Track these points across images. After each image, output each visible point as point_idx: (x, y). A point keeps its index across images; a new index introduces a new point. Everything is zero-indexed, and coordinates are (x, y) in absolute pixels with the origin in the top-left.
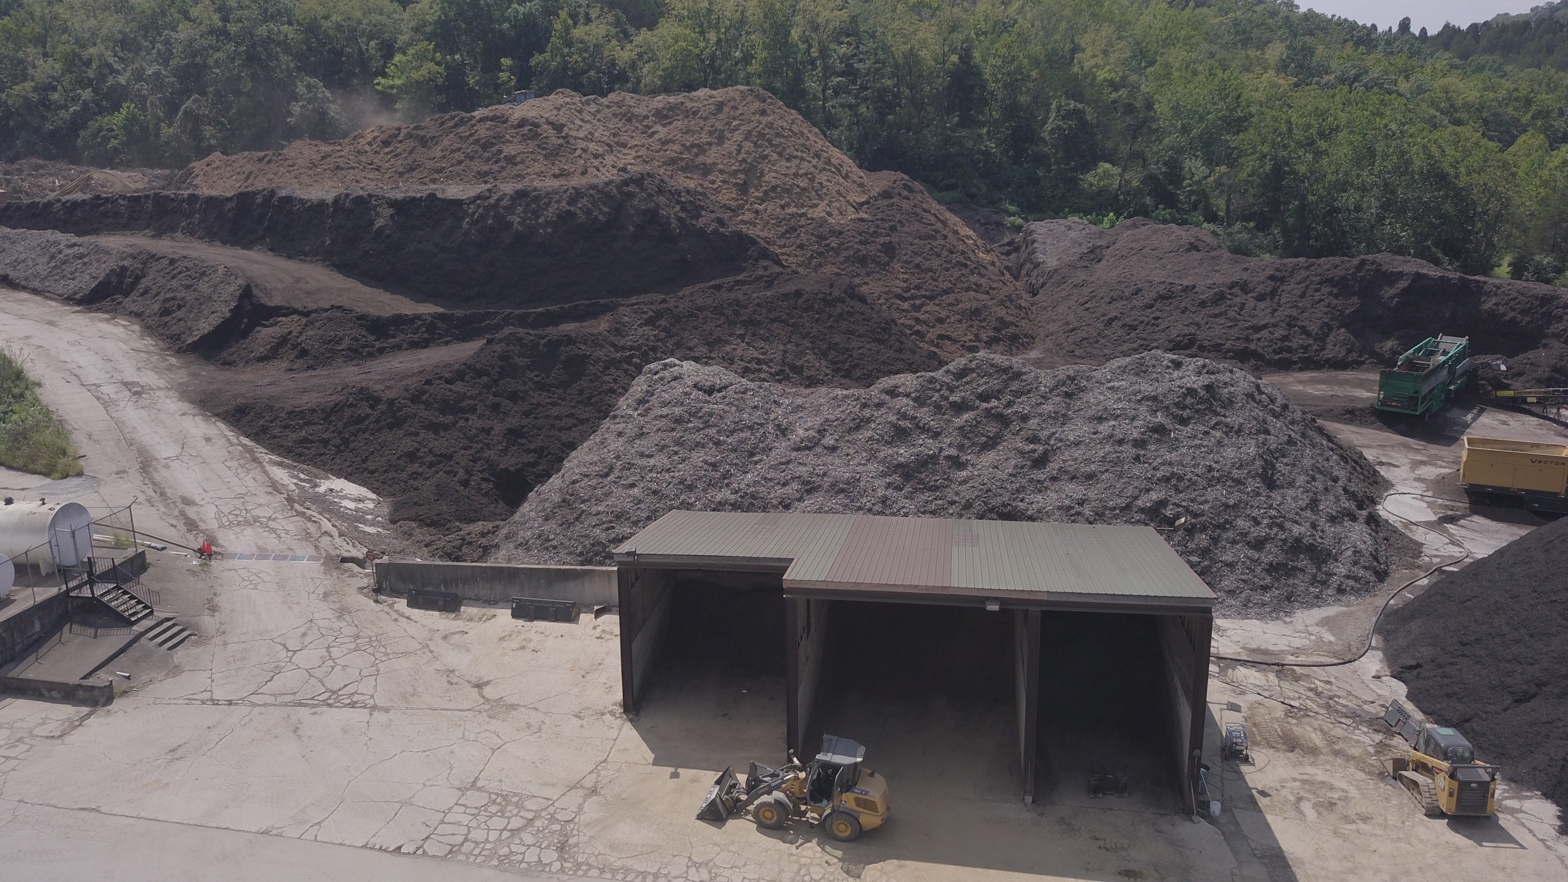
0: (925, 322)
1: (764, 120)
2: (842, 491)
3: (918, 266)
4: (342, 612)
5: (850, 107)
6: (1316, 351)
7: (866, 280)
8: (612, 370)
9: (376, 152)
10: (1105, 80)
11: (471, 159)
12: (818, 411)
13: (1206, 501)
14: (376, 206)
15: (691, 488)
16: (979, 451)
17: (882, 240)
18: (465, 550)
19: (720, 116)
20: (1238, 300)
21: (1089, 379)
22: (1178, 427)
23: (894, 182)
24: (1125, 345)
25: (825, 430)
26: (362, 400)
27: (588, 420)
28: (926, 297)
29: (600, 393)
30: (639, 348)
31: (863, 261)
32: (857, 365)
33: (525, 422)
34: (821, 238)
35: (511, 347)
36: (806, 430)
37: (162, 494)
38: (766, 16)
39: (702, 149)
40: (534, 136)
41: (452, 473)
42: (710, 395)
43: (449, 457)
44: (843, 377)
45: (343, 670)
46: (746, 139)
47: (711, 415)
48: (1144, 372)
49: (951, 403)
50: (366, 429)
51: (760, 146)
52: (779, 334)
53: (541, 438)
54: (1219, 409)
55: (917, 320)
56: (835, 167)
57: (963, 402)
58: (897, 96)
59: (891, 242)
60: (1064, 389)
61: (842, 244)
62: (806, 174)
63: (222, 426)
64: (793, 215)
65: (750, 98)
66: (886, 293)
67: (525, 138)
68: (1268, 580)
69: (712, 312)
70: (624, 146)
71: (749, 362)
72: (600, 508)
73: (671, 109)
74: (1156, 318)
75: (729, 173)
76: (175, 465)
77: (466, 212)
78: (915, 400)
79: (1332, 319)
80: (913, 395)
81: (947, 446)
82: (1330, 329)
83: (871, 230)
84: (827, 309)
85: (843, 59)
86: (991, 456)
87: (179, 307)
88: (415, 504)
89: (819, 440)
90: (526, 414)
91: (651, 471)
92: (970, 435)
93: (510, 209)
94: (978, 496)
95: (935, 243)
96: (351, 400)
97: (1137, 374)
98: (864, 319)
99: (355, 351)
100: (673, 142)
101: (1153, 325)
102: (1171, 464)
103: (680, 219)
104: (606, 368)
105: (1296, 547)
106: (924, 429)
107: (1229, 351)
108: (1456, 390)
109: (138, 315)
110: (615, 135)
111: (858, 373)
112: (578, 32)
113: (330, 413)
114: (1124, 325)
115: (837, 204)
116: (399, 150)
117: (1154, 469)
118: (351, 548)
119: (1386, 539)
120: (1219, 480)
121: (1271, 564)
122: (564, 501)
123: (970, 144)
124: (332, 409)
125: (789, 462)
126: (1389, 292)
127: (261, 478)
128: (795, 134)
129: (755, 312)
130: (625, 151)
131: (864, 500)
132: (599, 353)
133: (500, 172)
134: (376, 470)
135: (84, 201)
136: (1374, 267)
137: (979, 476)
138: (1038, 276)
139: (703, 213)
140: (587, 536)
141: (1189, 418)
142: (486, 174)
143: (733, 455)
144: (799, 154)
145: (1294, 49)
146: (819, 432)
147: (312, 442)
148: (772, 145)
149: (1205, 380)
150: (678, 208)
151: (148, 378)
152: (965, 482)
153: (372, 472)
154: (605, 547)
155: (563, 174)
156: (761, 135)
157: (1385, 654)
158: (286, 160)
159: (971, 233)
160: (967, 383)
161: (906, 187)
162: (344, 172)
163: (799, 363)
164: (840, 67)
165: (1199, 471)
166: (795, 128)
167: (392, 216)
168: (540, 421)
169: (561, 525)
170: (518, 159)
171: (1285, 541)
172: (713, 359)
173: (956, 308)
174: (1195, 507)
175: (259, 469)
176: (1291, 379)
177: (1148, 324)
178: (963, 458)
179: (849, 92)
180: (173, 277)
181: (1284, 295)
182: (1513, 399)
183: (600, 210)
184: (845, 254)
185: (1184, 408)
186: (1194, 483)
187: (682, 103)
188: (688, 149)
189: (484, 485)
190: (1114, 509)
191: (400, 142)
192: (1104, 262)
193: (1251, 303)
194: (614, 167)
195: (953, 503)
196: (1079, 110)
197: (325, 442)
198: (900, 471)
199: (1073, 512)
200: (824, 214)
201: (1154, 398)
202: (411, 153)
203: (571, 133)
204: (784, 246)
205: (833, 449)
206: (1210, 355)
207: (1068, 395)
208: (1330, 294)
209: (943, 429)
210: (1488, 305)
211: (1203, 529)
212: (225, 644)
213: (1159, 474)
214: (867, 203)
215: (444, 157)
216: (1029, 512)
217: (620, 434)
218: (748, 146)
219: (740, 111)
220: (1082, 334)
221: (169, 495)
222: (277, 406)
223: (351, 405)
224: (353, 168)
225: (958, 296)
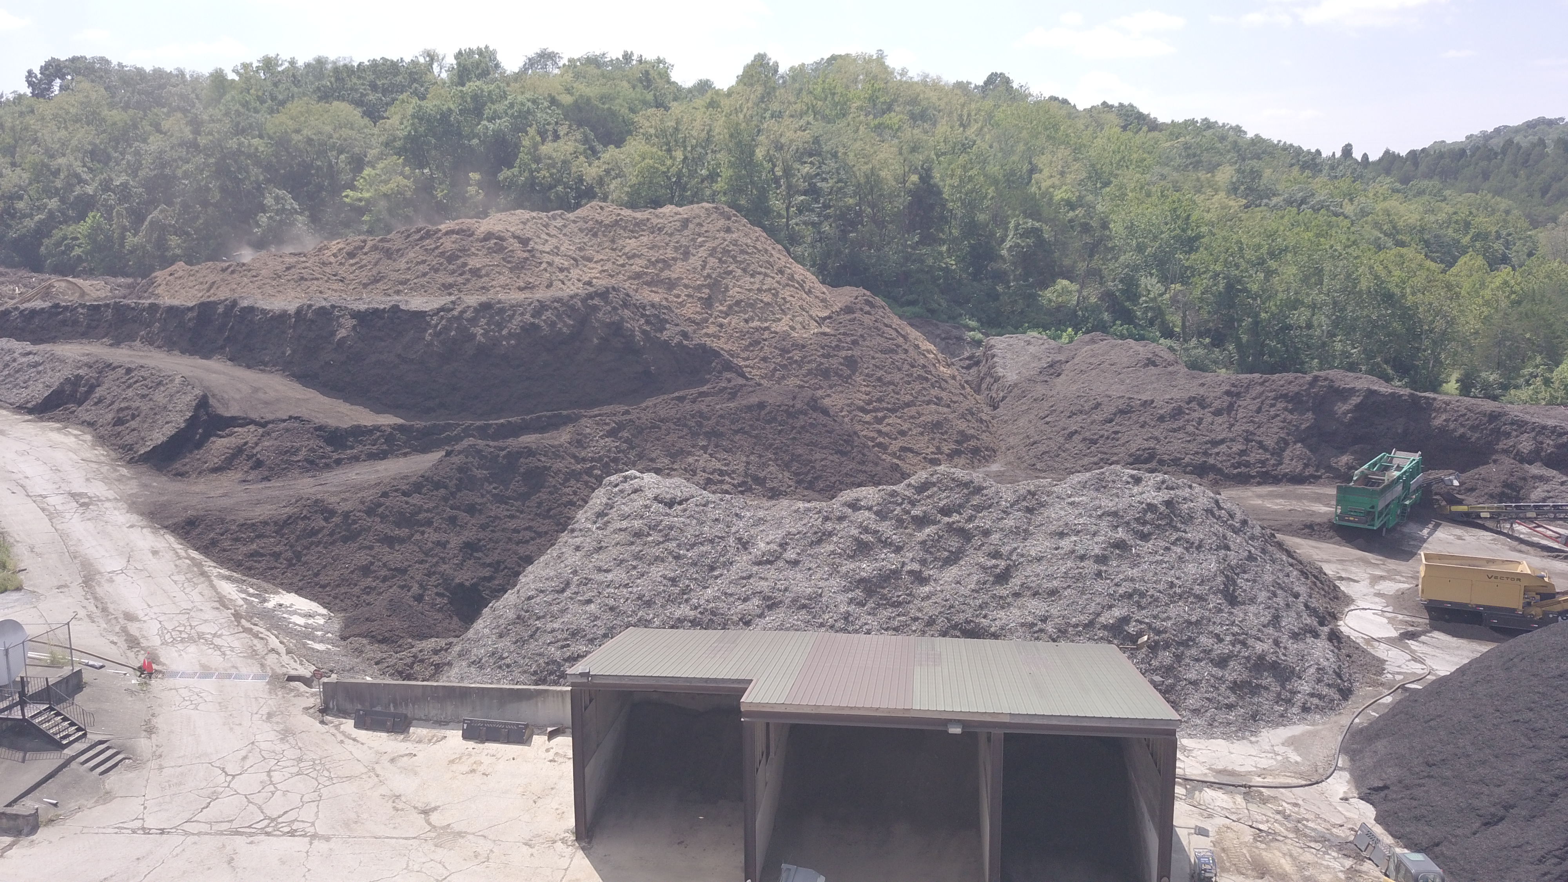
0: (887, 435)
1: (729, 237)
2: (804, 606)
3: (879, 379)
4: (286, 734)
5: (813, 224)
6: (1274, 465)
7: (829, 392)
8: (572, 482)
9: (341, 264)
10: (1062, 199)
11: (436, 271)
12: (779, 524)
13: (1169, 618)
14: (339, 317)
15: (649, 604)
16: (942, 566)
17: (843, 353)
18: (416, 667)
19: (686, 233)
20: (1196, 415)
21: (1049, 494)
22: (1139, 542)
23: (856, 298)
24: (1086, 459)
25: (787, 544)
26: (316, 512)
27: (546, 533)
28: (888, 410)
29: (559, 506)
30: (600, 459)
31: (826, 374)
32: (820, 477)
33: (481, 535)
34: (784, 351)
35: (470, 459)
36: (768, 543)
37: (104, 610)
38: (731, 136)
39: (667, 264)
40: (500, 249)
41: (406, 587)
42: (670, 508)
43: (403, 571)
44: (806, 488)
45: (284, 795)
46: (711, 255)
47: (671, 528)
48: (1105, 487)
49: (912, 517)
50: (320, 542)
51: (725, 262)
52: (742, 446)
53: (498, 551)
54: (1179, 525)
55: (879, 432)
56: (798, 282)
57: (924, 517)
58: (859, 214)
59: (853, 356)
60: (1025, 504)
61: (805, 357)
62: (770, 290)
63: (170, 538)
64: (757, 329)
65: (714, 216)
66: (848, 405)
67: (491, 251)
68: (1233, 699)
69: (674, 423)
70: (590, 260)
71: (712, 473)
72: (556, 625)
73: (637, 224)
74: (1116, 433)
75: (694, 288)
76: (119, 579)
77: (428, 324)
78: (877, 513)
79: (1288, 434)
80: (875, 508)
81: (909, 559)
82: (1287, 444)
83: (834, 344)
84: (790, 421)
85: (808, 178)
86: (953, 571)
87: (133, 417)
88: (367, 619)
89: (781, 554)
90: (483, 527)
91: (608, 586)
92: (932, 550)
93: (473, 321)
94: (940, 613)
95: (896, 357)
96: (305, 512)
97: (1097, 490)
98: (827, 431)
99: (312, 462)
100: (639, 256)
101: (1113, 439)
102: (1132, 580)
103: (644, 332)
104: (566, 480)
105: (1260, 664)
106: (886, 543)
107: (1188, 465)
108: (1412, 506)
109: (91, 424)
110: (581, 249)
111: (821, 484)
112: (546, 149)
113: (282, 526)
114: (1084, 439)
115: (800, 319)
116: (364, 262)
117: (1116, 585)
118: (298, 667)
119: (1348, 656)
120: (1181, 596)
121: (1235, 682)
122: (519, 617)
123: (930, 261)
124: (285, 522)
125: (750, 577)
126: (1342, 408)
127: (208, 592)
128: (759, 251)
129: (717, 423)
130: (591, 265)
131: (826, 616)
132: (559, 465)
133: (464, 284)
134: (328, 584)
135: (43, 309)
136: (1326, 383)
137: (942, 591)
138: (998, 390)
139: (668, 326)
140: (541, 655)
141: (1150, 534)
142: (451, 286)
143: (693, 570)
144: (763, 270)
145: (1243, 172)
146: (781, 545)
147: (263, 555)
148: (737, 262)
149: (1165, 495)
150: (642, 321)
151: (98, 489)
152: (928, 597)
153: (324, 587)
154: (559, 665)
155: (528, 287)
156: (726, 252)
157: (1351, 775)
158: (250, 270)
159: (932, 347)
160: (928, 497)
161: (868, 302)
162: (309, 283)
163: (762, 475)
164: (803, 185)
165: (1161, 587)
166: (759, 245)
167: (354, 327)
168: (497, 535)
169: (516, 643)
170: (483, 272)
171: (1248, 658)
172: (675, 470)
173: (918, 421)
174: (1157, 624)
175: (207, 583)
176: (1250, 494)
177: (1108, 438)
178: (926, 573)
179: (813, 210)
180: (129, 387)
181: (1241, 410)
182: (1467, 514)
183: (565, 322)
184: (808, 366)
185: (1145, 523)
186: (1157, 600)
187: (648, 219)
188: (653, 264)
189: (439, 600)
190: (1076, 626)
191: (366, 254)
192: (1063, 377)
193: (1209, 418)
194: (579, 280)
195: (916, 619)
196: (1037, 229)
197: (276, 556)
198: (862, 586)
199: (1036, 629)
200: (787, 328)
201: (1115, 514)
202: (376, 264)
203: (536, 247)
204: (748, 359)
205: (796, 563)
206: (1170, 469)
207: (1030, 510)
208: (1286, 409)
209: (905, 543)
210: (1438, 421)
211: (1167, 646)
212: (161, 768)
213: (1121, 590)
214: (830, 317)
215: (409, 269)
216: (993, 629)
217: (578, 548)
218: (712, 261)
219: (705, 229)
220: (1042, 448)
221: (111, 610)
222: (228, 518)
223: (306, 518)
224: (317, 279)
225: (920, 408)
